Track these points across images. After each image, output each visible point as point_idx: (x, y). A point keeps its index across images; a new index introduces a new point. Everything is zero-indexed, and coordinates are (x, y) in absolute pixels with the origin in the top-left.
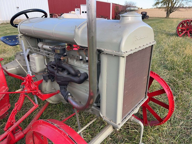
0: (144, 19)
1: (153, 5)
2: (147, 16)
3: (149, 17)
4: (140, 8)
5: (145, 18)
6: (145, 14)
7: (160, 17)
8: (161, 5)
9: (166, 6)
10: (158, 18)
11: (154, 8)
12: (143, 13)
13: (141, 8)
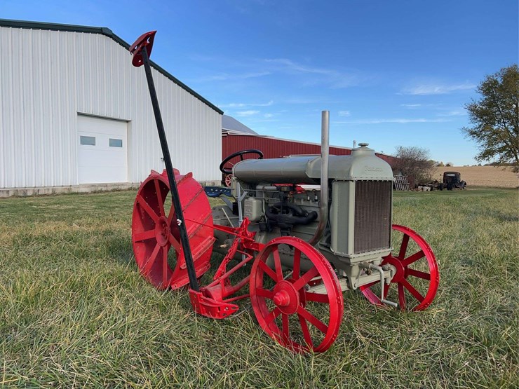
0: (453, 189)
1: (478, 156)
2: (461, 183)
3: (465, 184)
4: (445, 164)
5: (456, 187)
6: (455, 177)
7: (502, 186)
8: (501, 158)
9: (515, 158)
10: (496, 188)
11: (486, 165)
12: (449, 175)
13: (448, 165)
